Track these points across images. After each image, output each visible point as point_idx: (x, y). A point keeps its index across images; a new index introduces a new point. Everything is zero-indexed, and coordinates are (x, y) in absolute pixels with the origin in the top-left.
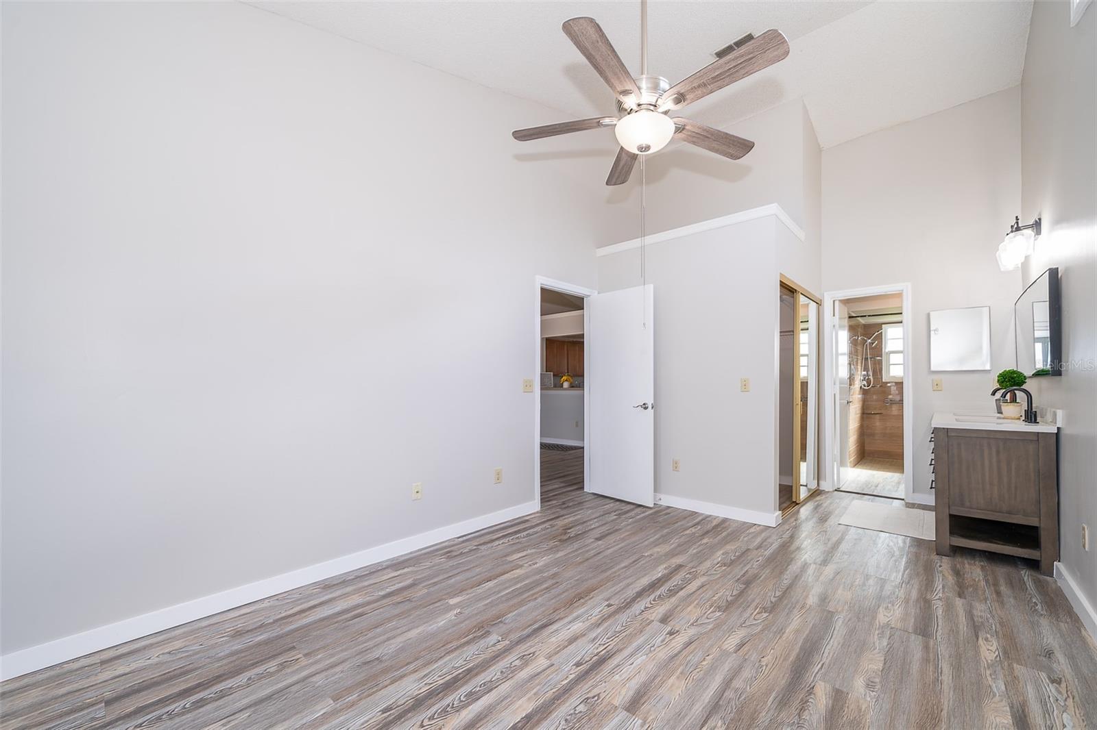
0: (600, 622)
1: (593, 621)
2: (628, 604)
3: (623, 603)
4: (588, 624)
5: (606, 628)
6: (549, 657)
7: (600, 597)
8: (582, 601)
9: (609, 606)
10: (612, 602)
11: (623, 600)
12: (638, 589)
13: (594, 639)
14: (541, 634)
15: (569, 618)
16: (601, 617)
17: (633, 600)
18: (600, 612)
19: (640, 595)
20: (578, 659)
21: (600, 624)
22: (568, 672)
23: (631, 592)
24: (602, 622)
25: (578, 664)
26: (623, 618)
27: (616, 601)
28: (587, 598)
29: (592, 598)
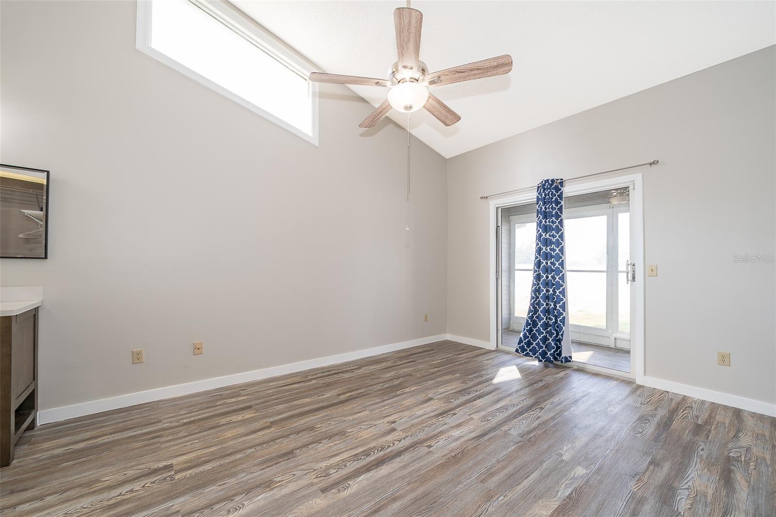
0: (439, 434)
1: (445, 436)
2: (413, 446)
3: (417, 447)
4: (449, 434)
5: (435, 430)
6: (472, 419)
7: (436, 456)
8: (453, 454)
9: (429, 446)
10: (427, 450)
11: (416, 449)
12: (398, 459)
13: (444, 425)
14: (481, 431)
15: (463, 440)
16: (438, 437)
17: (407, 449)
18: (439, 442)
19: (399, 454)
20: (454, 416)
21: (440, 433)
22: (459, 412)
23: (406, 457)
24: (438, 434)
25: (455, 414)
26: (422, 436)
27: (424, 450)
28: (448, 456)
29: (444, 456)
